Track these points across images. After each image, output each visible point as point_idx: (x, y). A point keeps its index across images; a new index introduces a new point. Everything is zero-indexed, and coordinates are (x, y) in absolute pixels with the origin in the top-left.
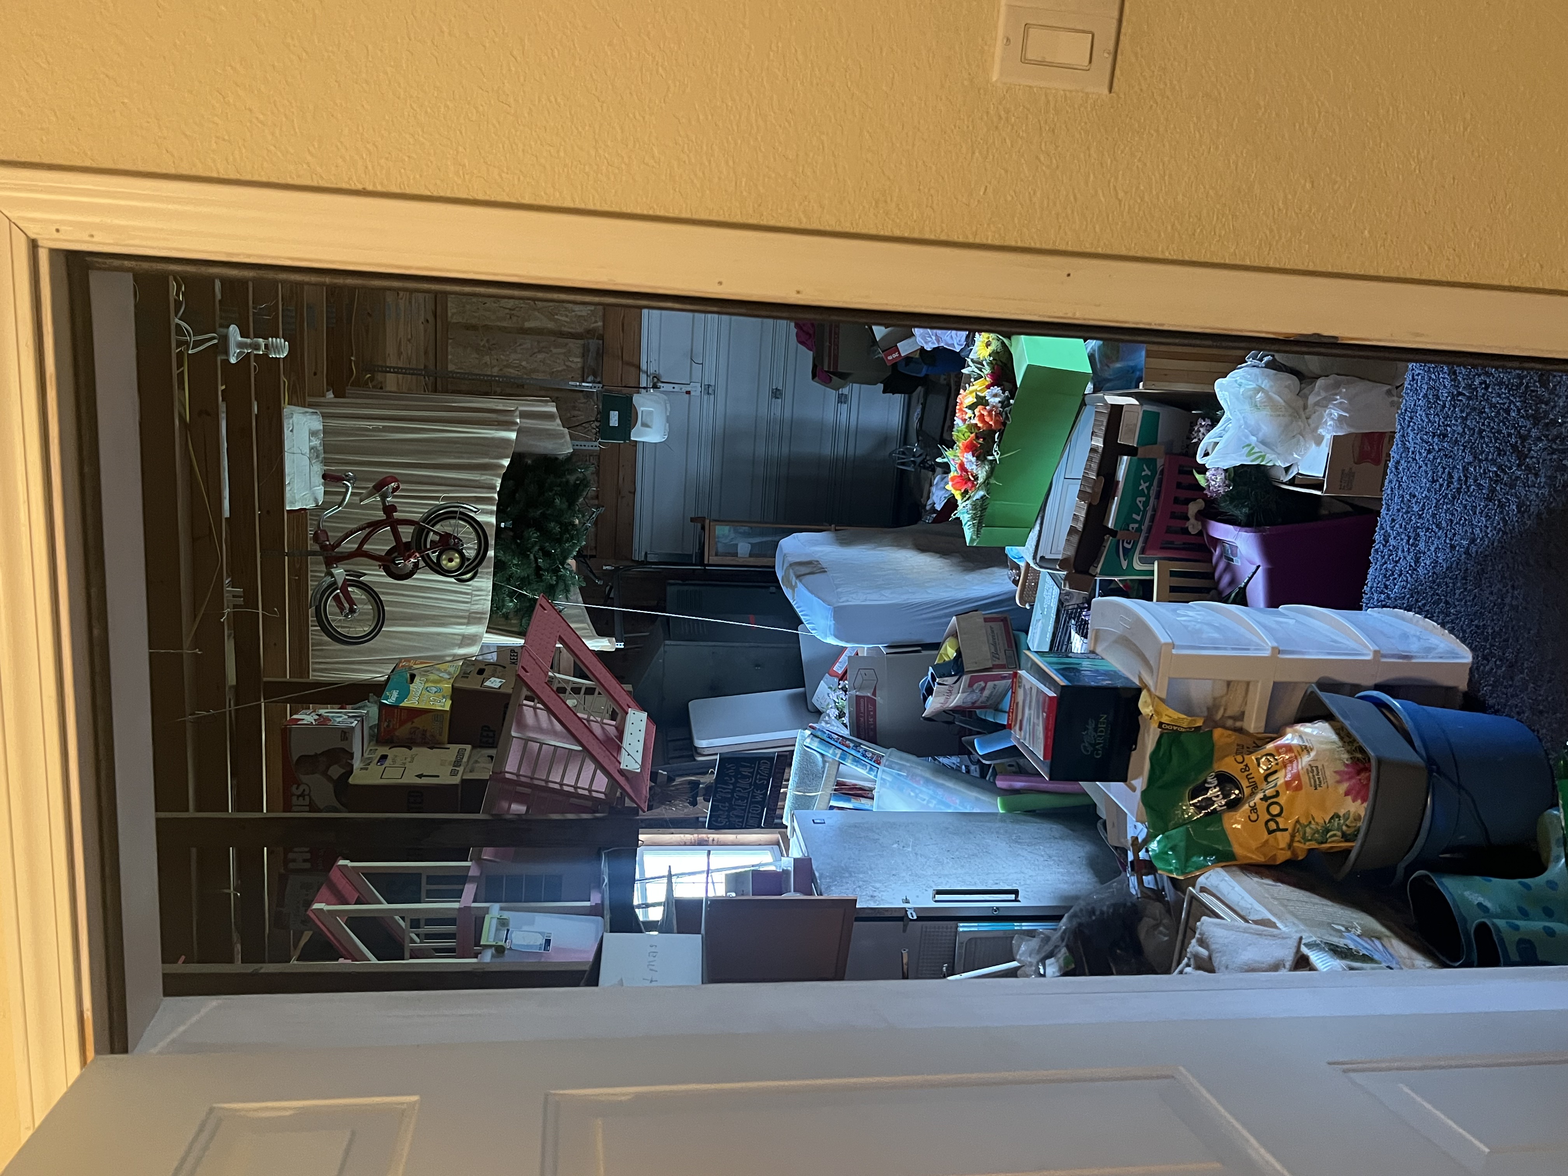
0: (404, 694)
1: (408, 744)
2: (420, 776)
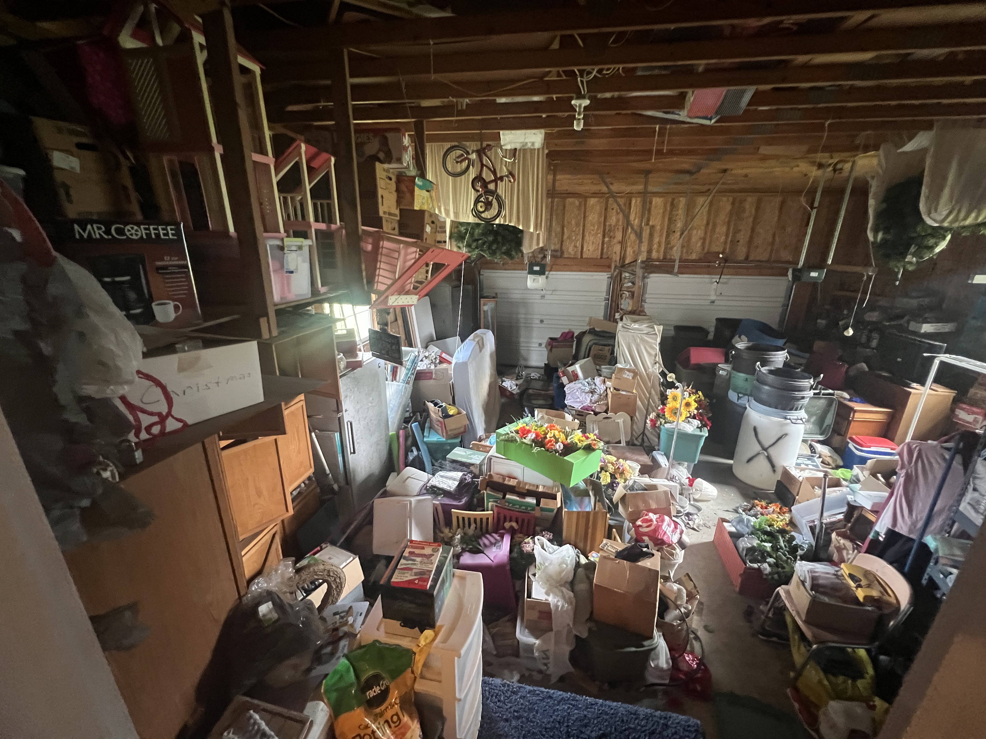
0: (420, 188)
1: (398, 190)
2: (382, 197)
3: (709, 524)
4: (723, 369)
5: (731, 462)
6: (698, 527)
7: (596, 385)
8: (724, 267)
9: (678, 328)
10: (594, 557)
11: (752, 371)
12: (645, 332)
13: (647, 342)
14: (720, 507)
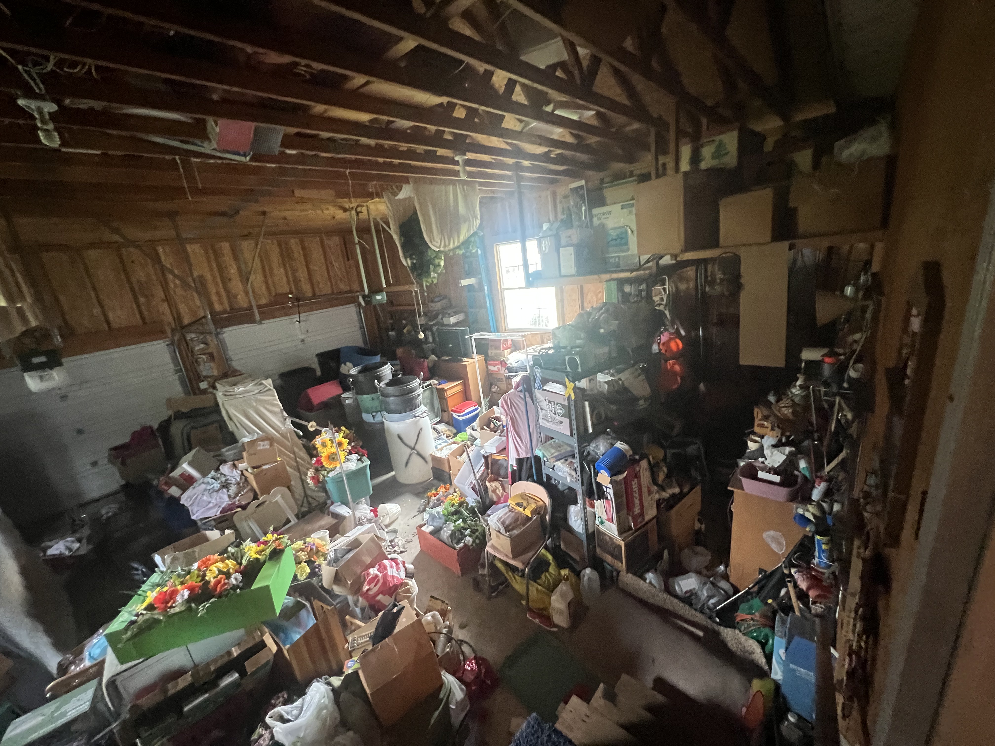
3: (410, 537)
4: (348, 398)
5: (393, 473)
6: (404, 548)
7: (225, 476)
8: (298, 306)
9: (283, 376)
10: (350, 666)
11: (375, 390)
12: (256, 391)
13: (265, 401)
14: (407, 518)
